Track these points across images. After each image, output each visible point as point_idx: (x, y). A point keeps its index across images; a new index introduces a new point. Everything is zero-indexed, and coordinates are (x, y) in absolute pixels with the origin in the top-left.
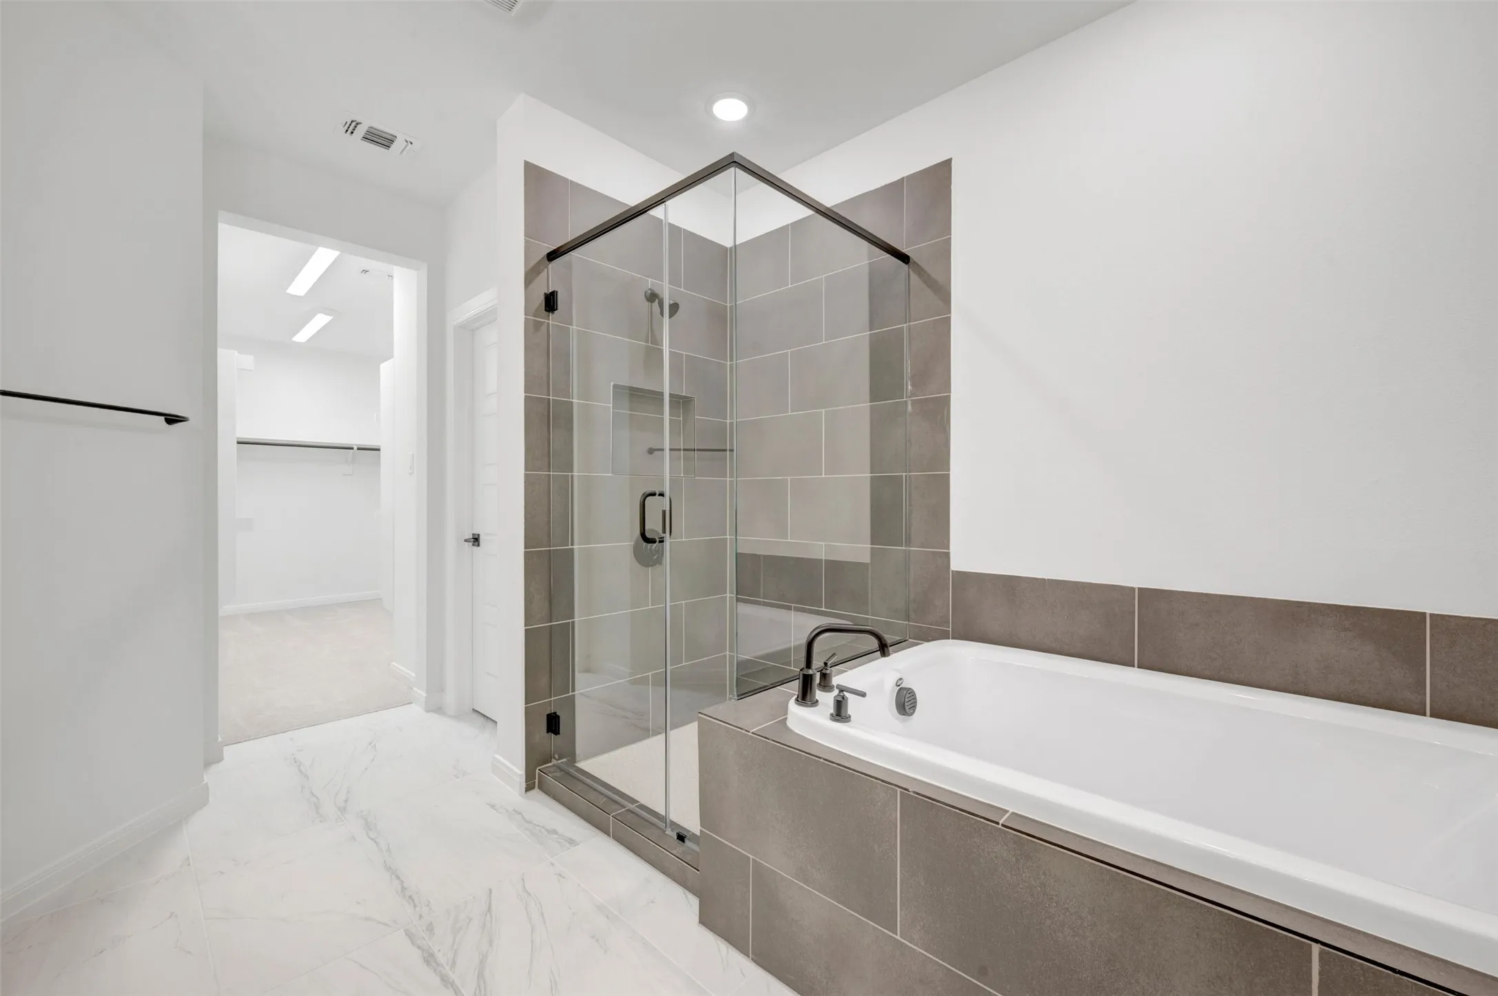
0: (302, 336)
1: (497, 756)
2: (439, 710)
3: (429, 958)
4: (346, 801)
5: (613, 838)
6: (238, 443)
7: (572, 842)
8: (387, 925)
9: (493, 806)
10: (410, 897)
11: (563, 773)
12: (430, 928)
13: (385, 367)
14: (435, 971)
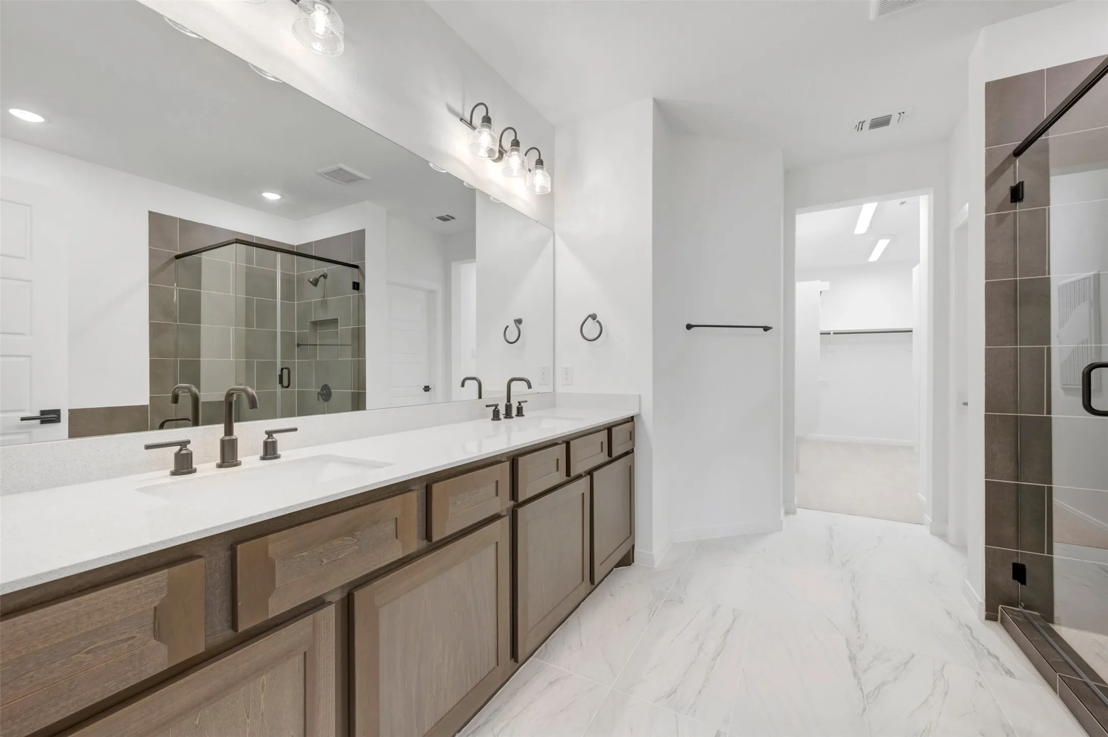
0: (874, 257)
1: (965, 580)
2: (943, 536)
3: (852, 658)
4: (848, 561)
5: (1060, 696)
6: (821, 334)
7: (1009, 673)
8: (838, 629)
9: (949, 613)
10: (858, 626)
11: (1025, 620)
12: (861, 647)
13: (915, 270)
14: (852, 666)
